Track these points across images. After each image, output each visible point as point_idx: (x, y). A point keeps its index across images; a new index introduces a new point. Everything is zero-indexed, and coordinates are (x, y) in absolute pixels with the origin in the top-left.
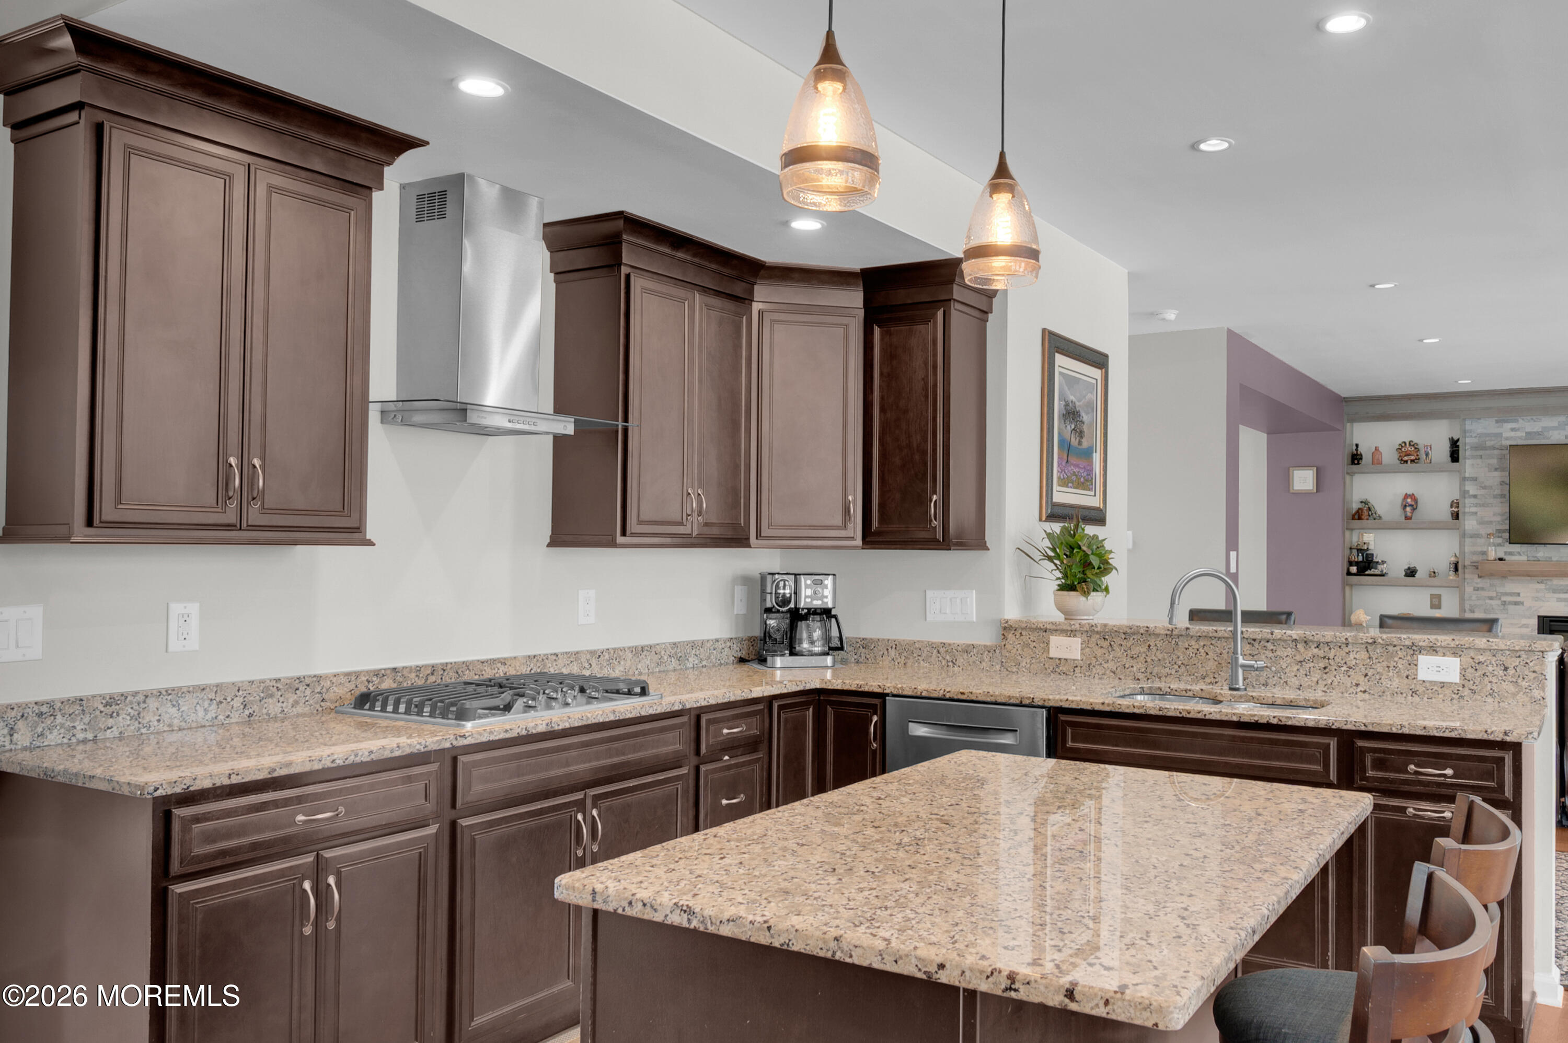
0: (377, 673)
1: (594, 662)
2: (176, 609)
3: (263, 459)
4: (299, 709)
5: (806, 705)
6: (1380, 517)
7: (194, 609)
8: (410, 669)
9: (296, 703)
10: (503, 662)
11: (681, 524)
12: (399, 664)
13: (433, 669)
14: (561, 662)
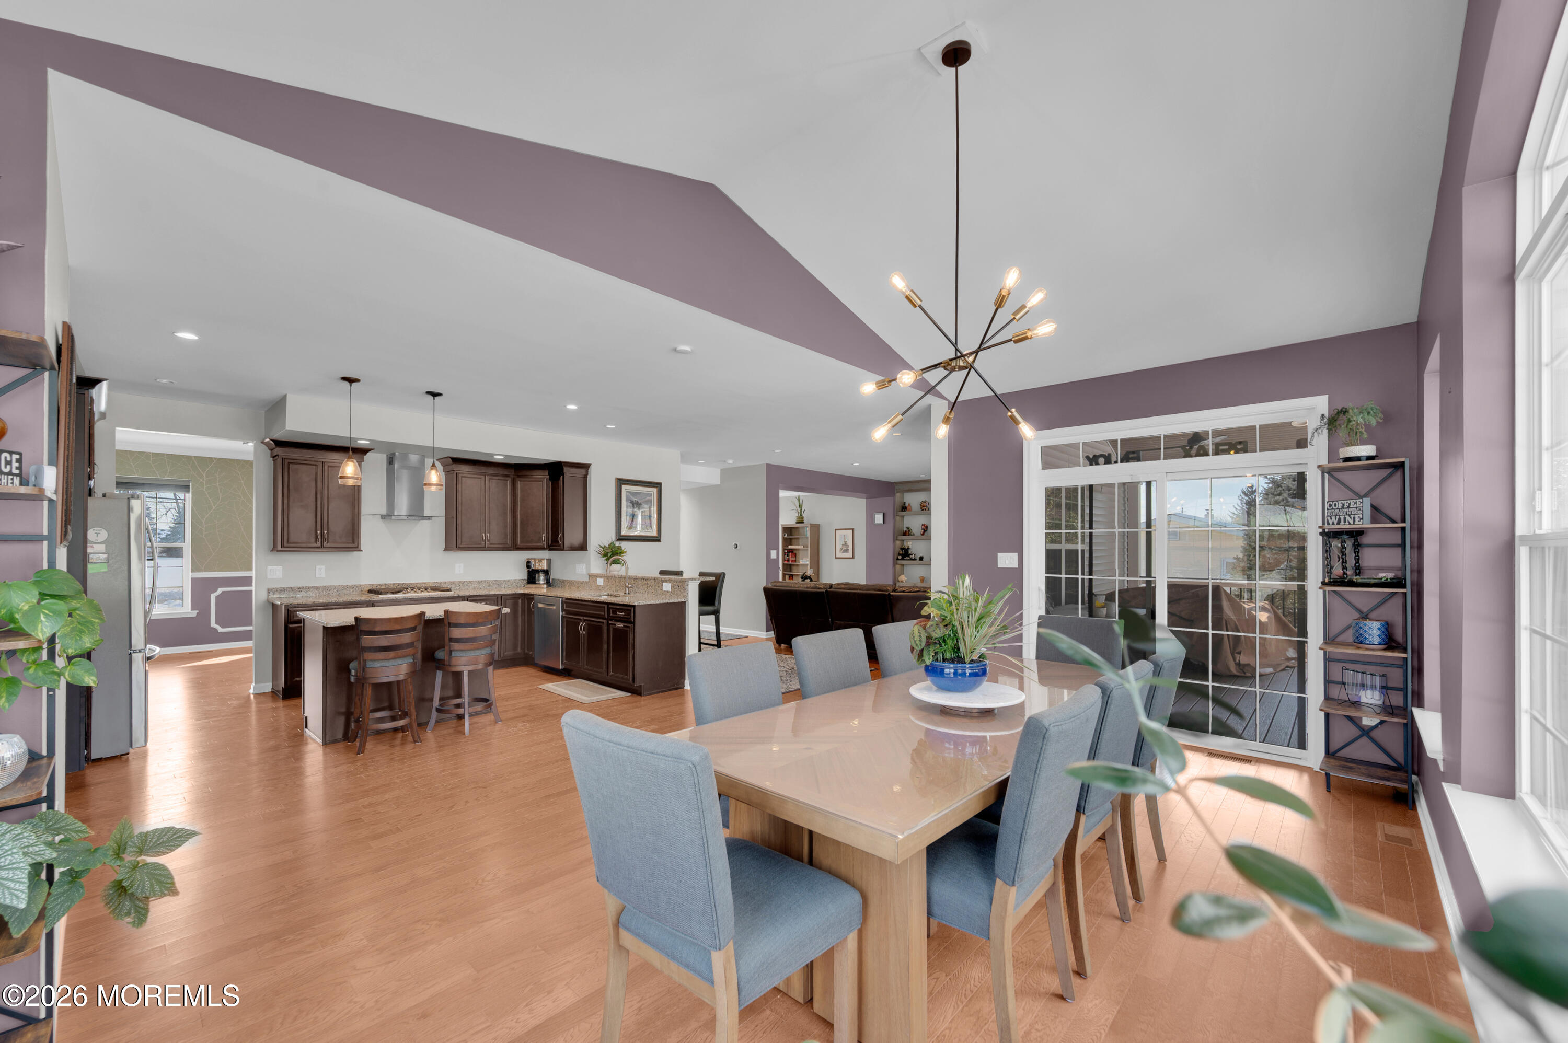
0: (379, 585)
1: (461, 584)
2: (318, 567)
3: (328, 531)
4: (354, 593)
5: (518, 598)
6: (914, 534)
7: (323, 567)
8: (391, 584)
9: (353, 592)
10: (425, 583)
11: (480, 544)
12: (387, 583)
13: (399, 584)
14: (447, 584)
